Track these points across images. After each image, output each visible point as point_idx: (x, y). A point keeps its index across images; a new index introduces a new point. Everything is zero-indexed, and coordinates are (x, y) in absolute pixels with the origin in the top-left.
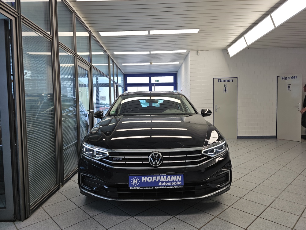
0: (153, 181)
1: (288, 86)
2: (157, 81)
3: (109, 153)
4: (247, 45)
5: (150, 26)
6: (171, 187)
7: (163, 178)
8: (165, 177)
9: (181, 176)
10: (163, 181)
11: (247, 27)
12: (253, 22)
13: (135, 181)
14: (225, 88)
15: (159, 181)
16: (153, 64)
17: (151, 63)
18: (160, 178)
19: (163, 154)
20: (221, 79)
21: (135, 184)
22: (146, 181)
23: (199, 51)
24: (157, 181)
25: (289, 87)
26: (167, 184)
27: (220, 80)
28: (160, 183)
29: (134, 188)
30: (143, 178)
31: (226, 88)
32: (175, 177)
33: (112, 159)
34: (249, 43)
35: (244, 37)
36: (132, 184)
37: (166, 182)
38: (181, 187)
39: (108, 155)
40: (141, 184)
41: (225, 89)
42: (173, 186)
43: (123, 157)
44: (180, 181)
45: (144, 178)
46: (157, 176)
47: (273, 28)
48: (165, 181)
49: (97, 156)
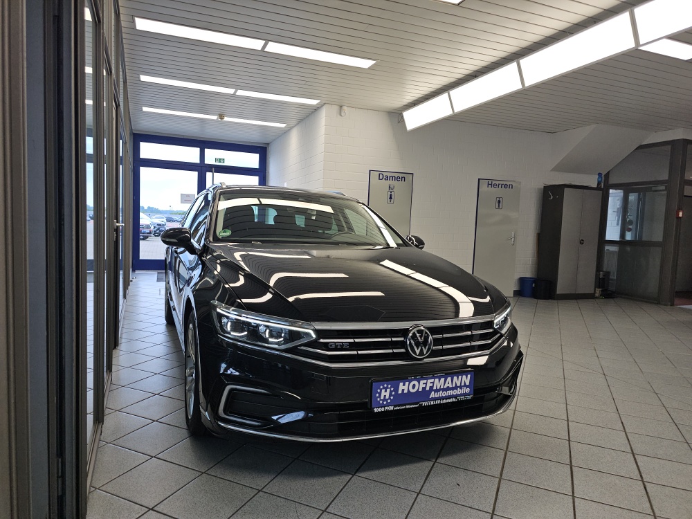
0: (420, 390)
1: (498, 199)
2: (220, 160)
3: (316, 331)
4: (453, 109)
5: (276, 32)
6: (450, 401)
7: (438, 383)
8: (443, 380)
9: (469, 376)
10: (438, 388)
11: (460, 76)
12: (475, 68)
13: (385, 394)
14: (389, 193)
15: (431, 388)
16: (226, 119)
17: (221, 117)
18: (433, 383)
19: (433, 330)
20: (385, 174)
21: (385, 399)
22: (406, 391)
23: (345, 108)
24: (428, 389)
25: (499, 202)
26: (445, 394)
27: (383, 176)
28: (433, 392)
29: (382, 409)
30: (401, 384)
31: (393, 193)
32: (460, 377)
33: (326, 346)
34: (459, 108)
35: (449, 94)
36: (379, 399)
37: (444, 390)
38: (469, 397)
39: (314, 336)
40: (398, 398)
41: (391, 195)
42: (456, 396)
43: (352, 340)
44: (467, 387)
45: (404, 385)
46: (427, 379)
47: (519, 87)
48: (442, 387)
49: (271, 340)
